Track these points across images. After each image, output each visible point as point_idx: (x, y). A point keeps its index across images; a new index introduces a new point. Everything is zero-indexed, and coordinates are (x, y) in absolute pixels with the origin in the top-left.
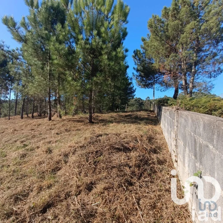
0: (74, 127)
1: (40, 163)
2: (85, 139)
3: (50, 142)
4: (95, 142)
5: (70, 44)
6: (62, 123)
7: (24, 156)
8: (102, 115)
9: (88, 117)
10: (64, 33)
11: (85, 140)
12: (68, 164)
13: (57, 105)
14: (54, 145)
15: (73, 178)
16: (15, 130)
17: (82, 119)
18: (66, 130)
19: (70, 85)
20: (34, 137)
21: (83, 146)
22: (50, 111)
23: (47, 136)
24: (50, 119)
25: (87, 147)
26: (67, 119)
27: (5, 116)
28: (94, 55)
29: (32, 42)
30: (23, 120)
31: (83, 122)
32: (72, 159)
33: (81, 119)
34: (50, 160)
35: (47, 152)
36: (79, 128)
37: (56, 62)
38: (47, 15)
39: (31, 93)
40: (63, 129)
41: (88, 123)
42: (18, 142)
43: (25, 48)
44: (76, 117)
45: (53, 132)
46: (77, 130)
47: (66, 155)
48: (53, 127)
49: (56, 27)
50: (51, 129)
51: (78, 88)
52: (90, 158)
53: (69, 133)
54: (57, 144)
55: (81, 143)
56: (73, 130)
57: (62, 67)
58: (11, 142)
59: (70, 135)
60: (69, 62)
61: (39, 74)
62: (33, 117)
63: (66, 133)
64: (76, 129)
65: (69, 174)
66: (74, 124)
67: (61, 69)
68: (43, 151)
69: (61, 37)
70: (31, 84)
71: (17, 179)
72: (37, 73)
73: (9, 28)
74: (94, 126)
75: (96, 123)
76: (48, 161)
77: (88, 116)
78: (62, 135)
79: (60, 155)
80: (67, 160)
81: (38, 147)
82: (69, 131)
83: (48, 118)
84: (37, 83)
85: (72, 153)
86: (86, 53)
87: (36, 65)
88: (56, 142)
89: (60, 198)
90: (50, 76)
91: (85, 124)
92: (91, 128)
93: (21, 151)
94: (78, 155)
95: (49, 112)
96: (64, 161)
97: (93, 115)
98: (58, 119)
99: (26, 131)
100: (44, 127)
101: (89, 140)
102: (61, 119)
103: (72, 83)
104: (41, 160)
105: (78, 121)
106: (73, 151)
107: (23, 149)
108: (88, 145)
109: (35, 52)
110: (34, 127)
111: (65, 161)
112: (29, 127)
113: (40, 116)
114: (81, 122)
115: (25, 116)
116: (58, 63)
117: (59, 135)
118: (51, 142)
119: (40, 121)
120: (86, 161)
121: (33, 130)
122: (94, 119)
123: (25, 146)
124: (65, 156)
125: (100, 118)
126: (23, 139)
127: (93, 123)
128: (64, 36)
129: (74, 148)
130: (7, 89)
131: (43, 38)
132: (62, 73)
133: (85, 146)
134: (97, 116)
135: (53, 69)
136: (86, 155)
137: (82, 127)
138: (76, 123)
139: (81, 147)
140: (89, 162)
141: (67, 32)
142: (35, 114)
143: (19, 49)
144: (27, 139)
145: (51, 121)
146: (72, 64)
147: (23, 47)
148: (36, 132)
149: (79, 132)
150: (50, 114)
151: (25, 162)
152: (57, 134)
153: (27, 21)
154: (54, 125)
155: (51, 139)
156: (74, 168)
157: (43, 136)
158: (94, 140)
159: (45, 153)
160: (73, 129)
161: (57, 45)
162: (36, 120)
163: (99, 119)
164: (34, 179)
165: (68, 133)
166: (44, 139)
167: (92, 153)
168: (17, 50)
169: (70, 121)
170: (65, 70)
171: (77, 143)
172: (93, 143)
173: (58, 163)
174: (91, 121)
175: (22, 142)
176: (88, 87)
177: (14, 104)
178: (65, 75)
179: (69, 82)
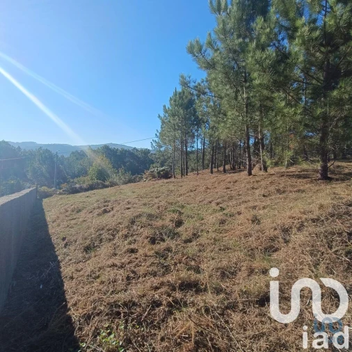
0: (292, 186)
1: (246, 236)
2: (321, 207)
3: (254, 208)
4: (344, 214)
5: (279, 43)
6: (270, 179)
7: (222, 222)
8: (349, 164)
9: (319, 168)
10: (268, 30)
11: (319, 208)
12: (290, 245)
13: (259, 150)
14: (261, 212)
15: (302, 269)
16: (208, 188)
17: (306, 173)
18: (278, 191)
19: (282, 116)
20: (231, 198)
21: (318, 220)
22: (250, 160)
23: (250, 198)
24: (250, 174)
25: (325, 222)
26: (278, 173)
27: (193, 170)
28: (331, 47)
29: (222, 64)
30: (214, 175)
31: (309, 178)
32: (298, 238)
33: (303, 173)
34: (259, 233)
35: (253, 221)
36: (302, 188)
37: (257, 82)
38: (240, 13)
39: (223, 137)
40: (272, 188)
41: (319, 179)
42: (213, 204)
43: (213, 76)
44: (292, 169)
45: (257, 192)
46: (299, 191)
47: (286, 231)
48: (256, 185)
49: (253, 25)
50: (253, 188)
51: (298, 117)
52: (334, 243)
53: (284, 195)
54: (266, 211)
55: (313, 214)
56: (291, 192)
57: (267, 88)
58: (205, 202)
59: (285, 198)
60: (280, 76)
61: (232, 107)
62: (225, 171)
63: (278, 195)
64: (295, 190)
65: (294, 261)
66: (290, 181)
67: (265, 92)
68: (248, 219)
69: (263, 38)
70: (222, 125)
71: (220, 250)
72: (230, 106)
73: (195, 55)
74: (334, 186)
75: (337, 180)
76: (257, 235)
77: (318, 166)
78: (273, 197)
79: (276, 229)
80: (288, 238)
81: (239, 213)
82: (284, 192)
83: (246, 172)
84: (230, 121)
85: (296, 229)
86: (313, 48)
87: (228, 95)
88: (264, 208)
89: (284, 293)
90: (247, 107)
91: (311, 182)
92: (327, 188)
93: (219, 215)
94: (310, 234)
95: (248, 163)
96: (282, 238)
97: (329, 165)
98: (262, 173)
99: (220, 190)
100: (243, 185)
101: (330, 210)
102: (267, 173)
103: (286, 111)
104: (246, 231)
105: (299, 177)
106: (298, 226)
107: (221, 213)
108: (327, 219)
109: (226, 77)
110: (229, 185)
111: (285, 239)
112: (223, 185)
113: (233, 170)
114: (304, 178)
115: (215, 170)
116: (260, 84)
117: (268, 199)
118: (257, 208)
119: (235, 176)
120: (326, 246)
121: (229, 188)
122: (333, 173)
123: (222, 209)
124: (283, 231)
125: (347, 171)
126: (218, 201)
127: (330, 179)
128: (268, 35)
129: (300, 220)
130: (193, 136)
131: (235, 52)
132: (268, 98)
133: (323, 221)
134: (338, 167)
135: (251, 95)
136: (326, 236)
137: (307, 186)
138: (294, 180)
139: (313, 221)
140: (333, 250)
141: (273, 26)
142: (227, 167)
143: (205, 80)
144: (224, 201)
145: (251, 176)
146: (286, 77)
147: (209, 75)
148: (232, 192)
149: (303, 195)
150: (250, 165)
151: (226, 231)
152: (264, 196)
153: (214, 36)
154: (257, 182)
155: (256, 204)
156: (303, 253)
157: (244, 199)
158: (341, 210)
159: (250, 222)
160: (289, 189)
161: (258, 54)
162: (229, 175)
163: (343, 173)
164: (241, 255)
165: (281, 196)
166: (246, 202)
167: (340, 234)
168: (203, 82)
169: (283, 176)
170: (273, 92)
171: (304, 213)
172: (340, 216)
173: (273, 239)
174: (326, 176)
175: (218, 204)
176: (318, 112)
177: (201, 155)
178: (271, 99)
179: (280, 111)
